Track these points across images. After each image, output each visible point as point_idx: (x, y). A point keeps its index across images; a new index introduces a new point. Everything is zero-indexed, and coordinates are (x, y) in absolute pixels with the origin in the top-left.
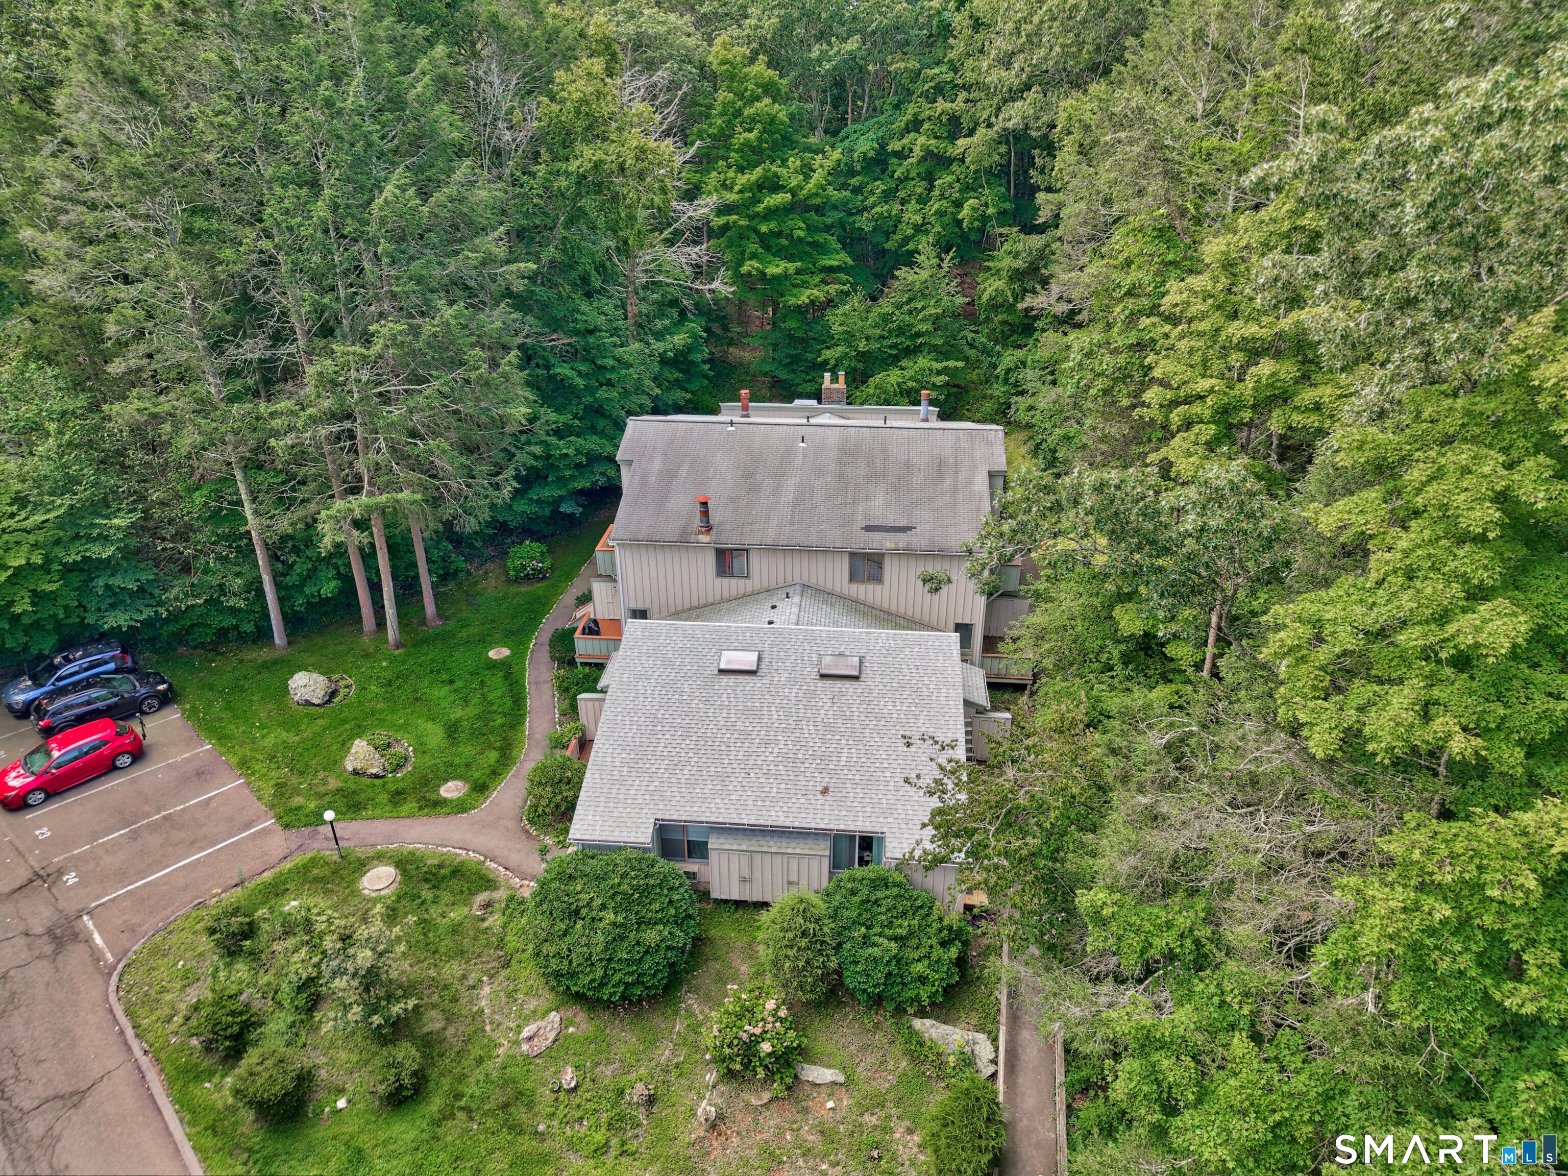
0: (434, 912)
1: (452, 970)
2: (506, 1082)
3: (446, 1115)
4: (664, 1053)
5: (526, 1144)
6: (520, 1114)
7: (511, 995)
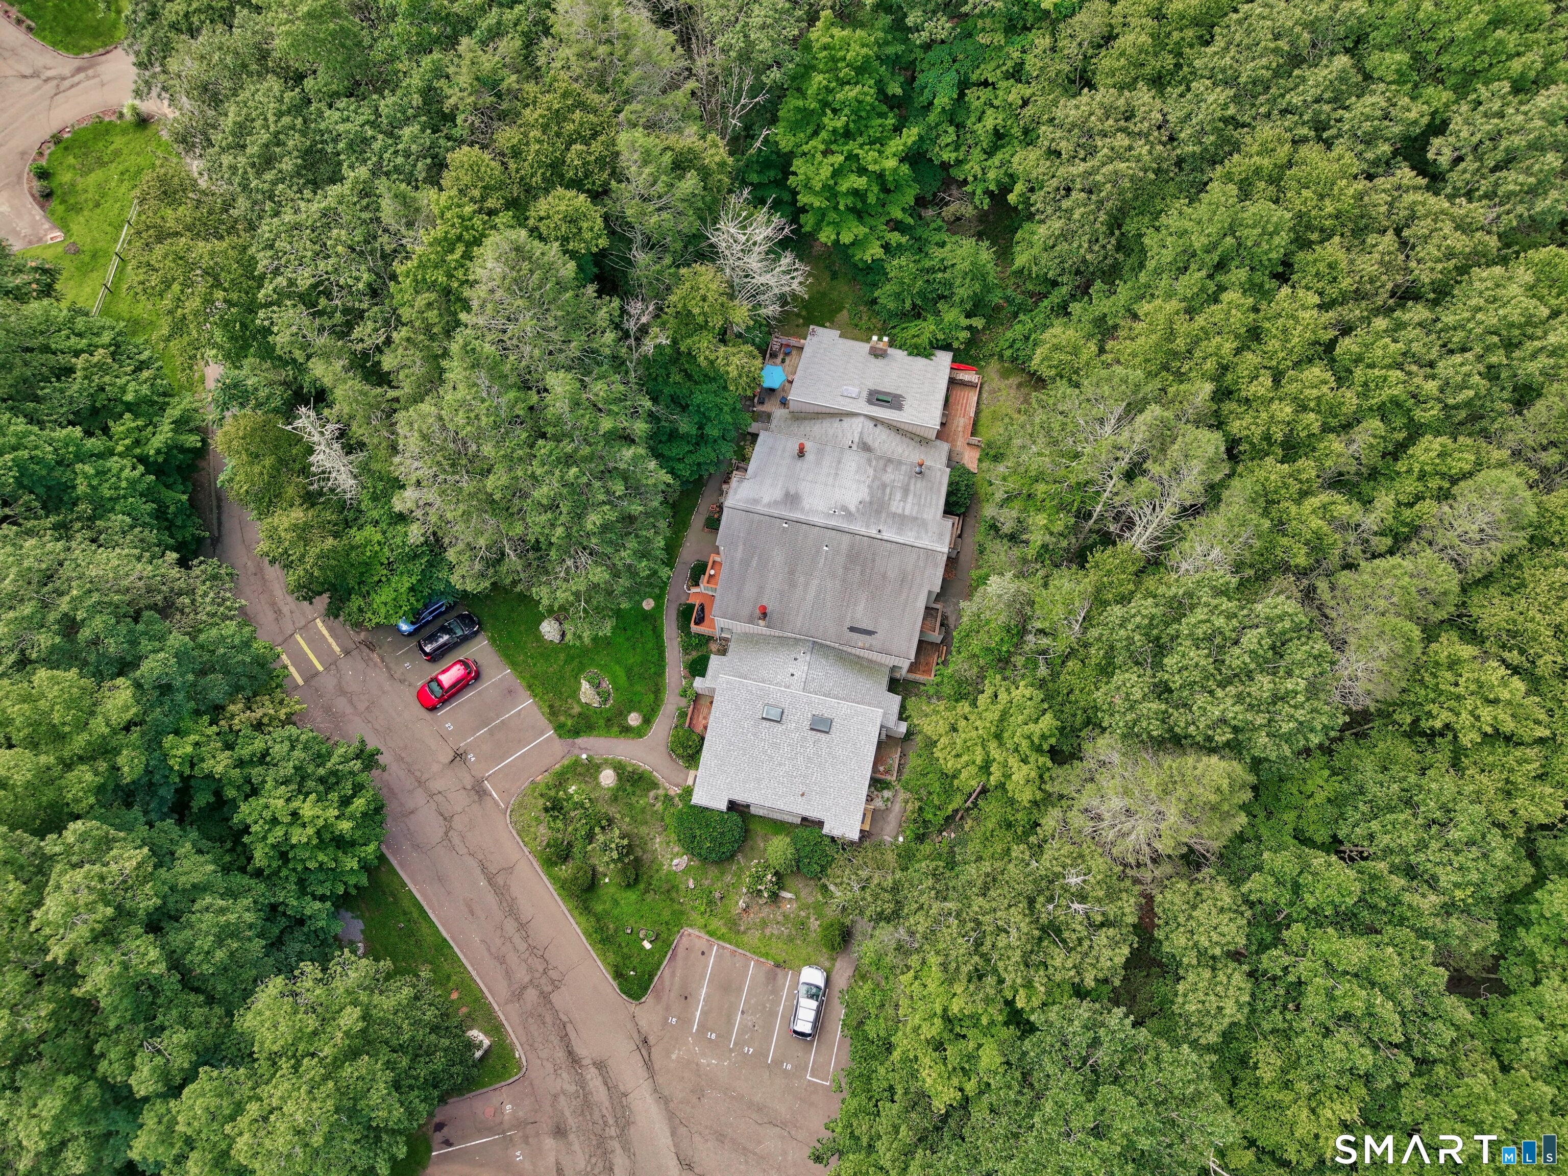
0: (634, 800)
1: (644, 830)
2: (668, 881)
3: (647, 891)
4: (728, 878)
5: (676, 907)
6: (674, 895)
7: (668, 843)
